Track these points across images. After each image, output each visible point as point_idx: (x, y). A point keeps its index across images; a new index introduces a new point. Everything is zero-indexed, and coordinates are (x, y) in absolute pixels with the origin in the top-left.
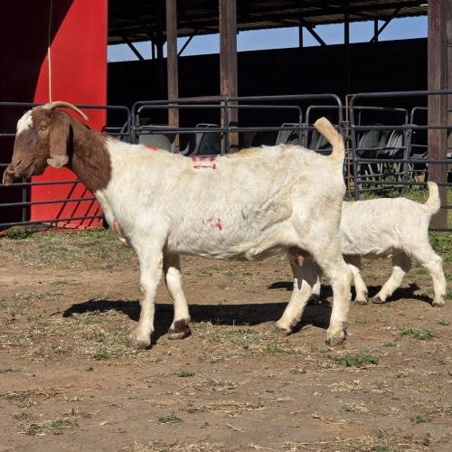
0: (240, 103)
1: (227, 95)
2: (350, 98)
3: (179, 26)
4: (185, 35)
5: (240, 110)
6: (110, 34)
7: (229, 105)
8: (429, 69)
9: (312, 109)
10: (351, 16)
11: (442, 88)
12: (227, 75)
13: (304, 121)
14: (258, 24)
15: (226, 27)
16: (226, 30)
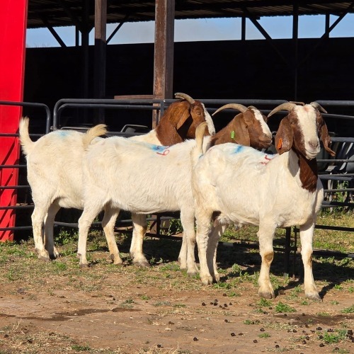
1: (160, 95)
3: (109, 11)
4: (113, 22)
6: (30, 16)
10: (300, 9)
12: (161, 73)
14: (196, 12)
15: (163, 18)
16: (163, 22)
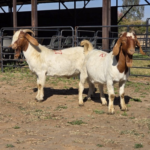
0: (38, 29)
1: (34, 26)
2: (76, 28)
3: (17, 1)
4: (20, 5)
5: (38, 31)
7: (35, 29)
8: (103, 18)
9: (63, 31)
11: (107, 25)
12: (34, 19)
13: (60, 35)
14: (45, 1)
15: (34, 2)
16: (34, 3)
